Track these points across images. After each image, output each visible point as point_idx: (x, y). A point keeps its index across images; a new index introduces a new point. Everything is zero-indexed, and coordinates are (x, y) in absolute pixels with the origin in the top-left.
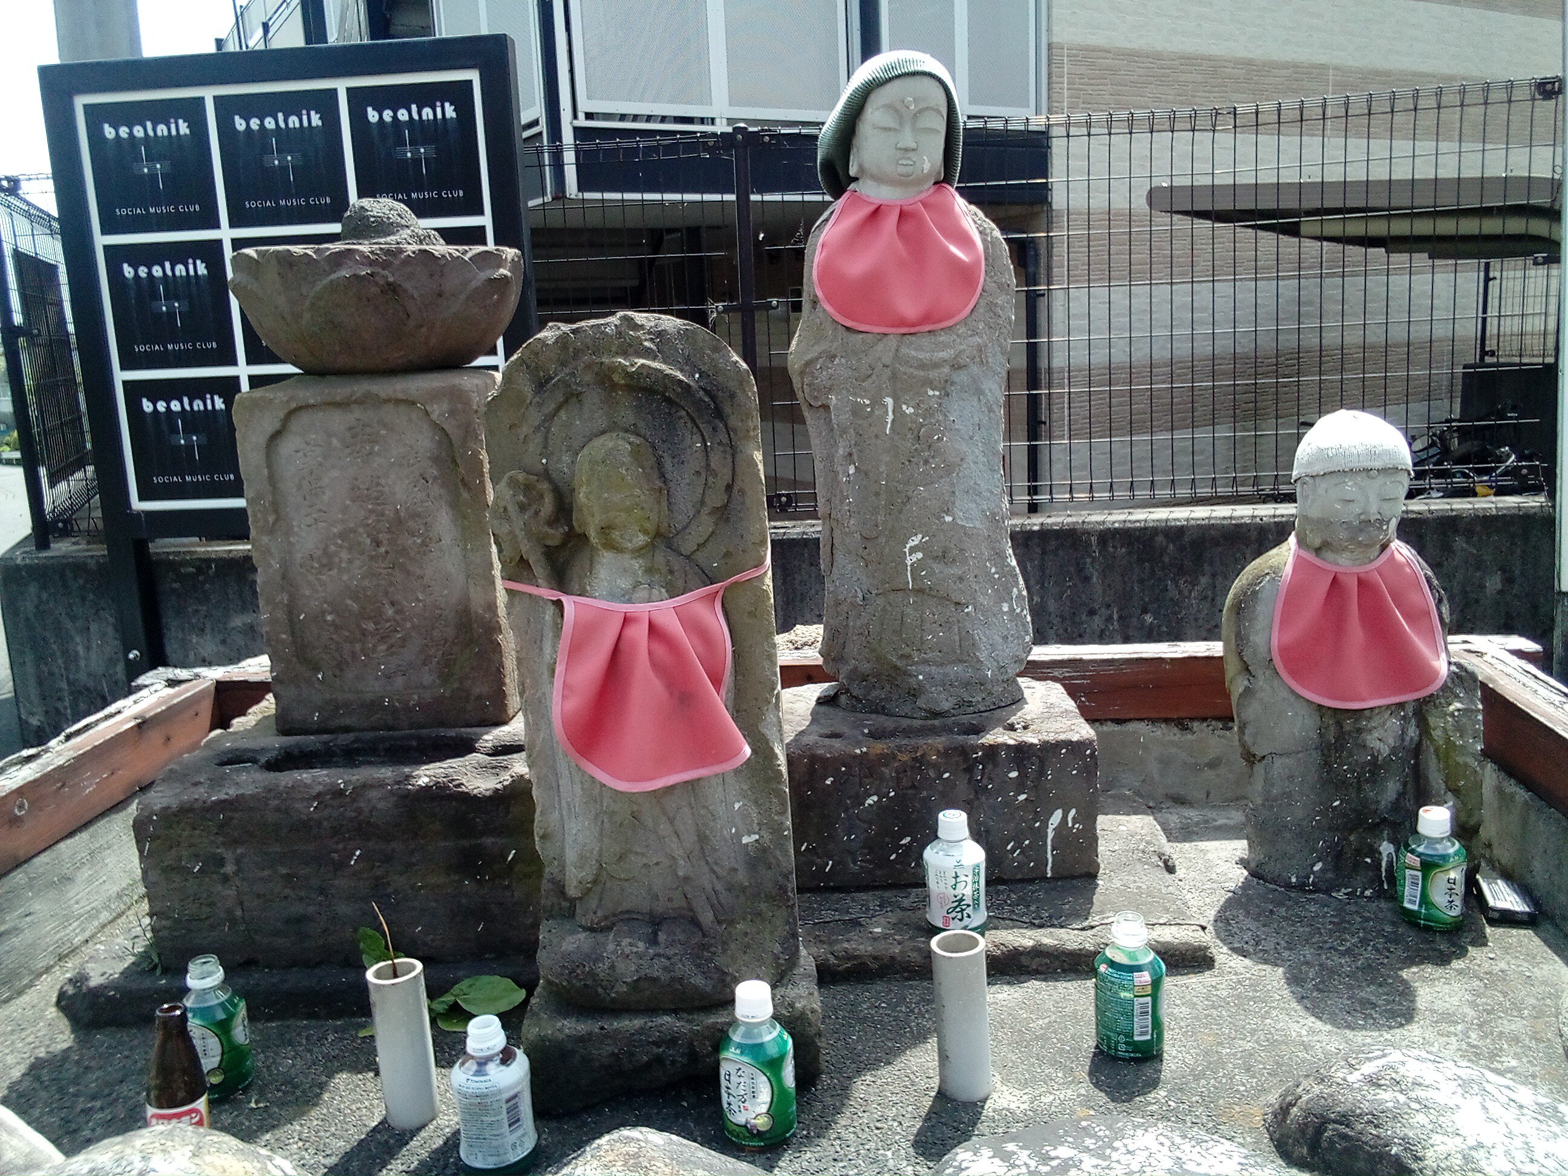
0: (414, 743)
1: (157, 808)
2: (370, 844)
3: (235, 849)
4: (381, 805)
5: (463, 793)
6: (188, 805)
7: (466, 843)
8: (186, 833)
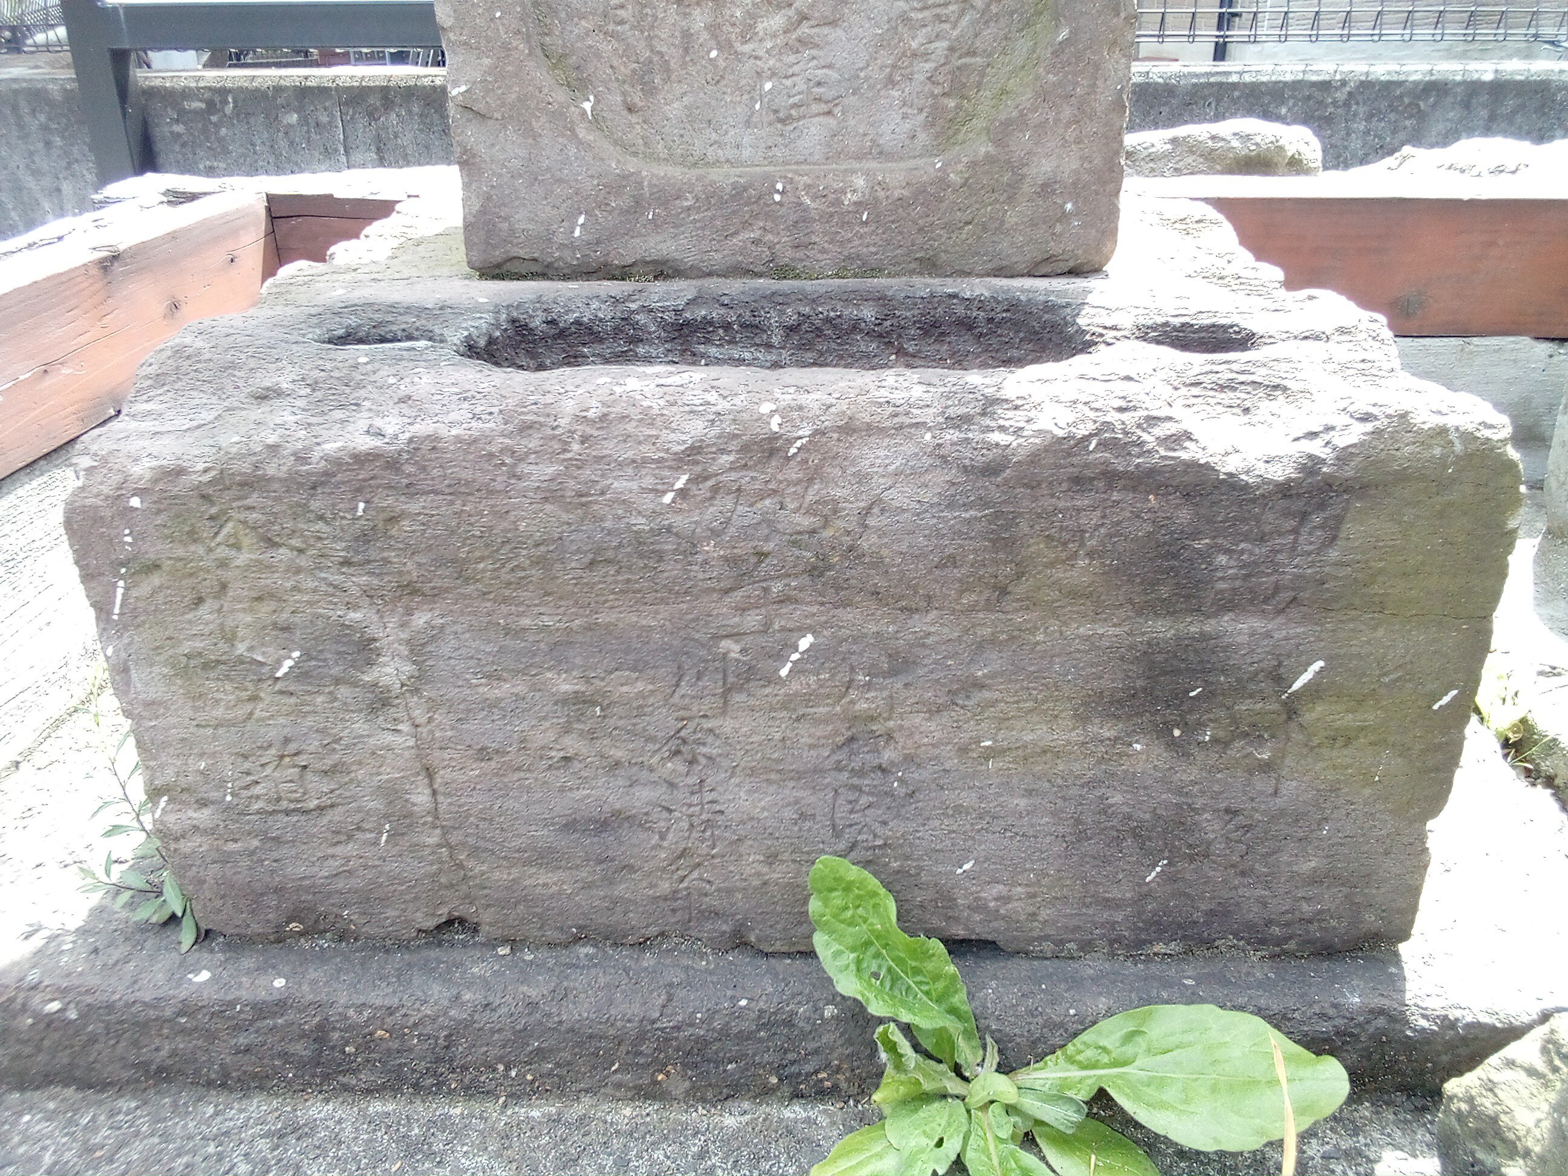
1: (142, 470)
2: (847, 615)
6: (246, 467)
7: (1162, 629)
8: (243, 558)
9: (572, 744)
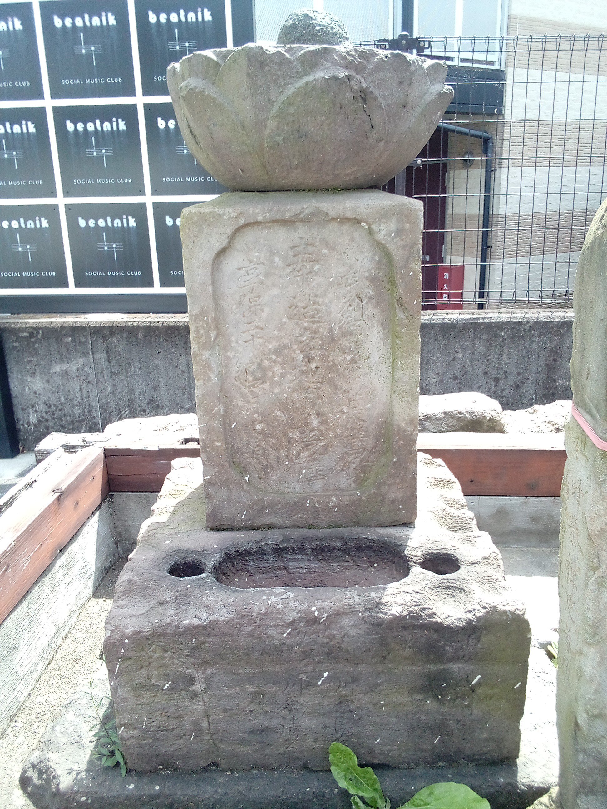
0: (339, 544)
1: (129, 631)
2: (338, 666)
3: (205, 669)
4: (353, 632)
5: (436, 623)
6: (161, 630)
7: (432, 668)
8: (157, 655)
9: (253, 707)
